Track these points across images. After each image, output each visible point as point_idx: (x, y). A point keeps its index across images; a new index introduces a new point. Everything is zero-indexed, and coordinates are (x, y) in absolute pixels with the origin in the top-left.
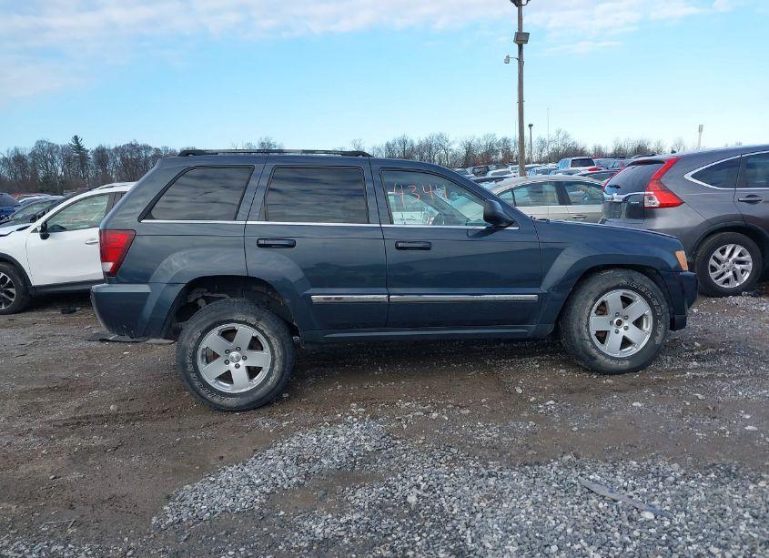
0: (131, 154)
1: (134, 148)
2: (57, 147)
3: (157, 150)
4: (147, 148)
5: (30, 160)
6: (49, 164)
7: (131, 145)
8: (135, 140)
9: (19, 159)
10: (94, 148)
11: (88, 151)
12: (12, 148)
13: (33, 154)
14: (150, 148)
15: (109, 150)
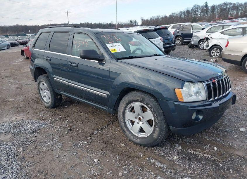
0: (224, 6)
1: (226, 4)
2: (200, 6)
3: (234, 4)
4: (230, 4)
5: (191, 12)
6: (196, 12)
7: (224, 3)
8: (226, 1)
9: (188, 11)
10: (211, 6)
11: (209, 7)
12: (186, 8)
13: (192, 10)
14: (232, 3)
15: (216, 6)
